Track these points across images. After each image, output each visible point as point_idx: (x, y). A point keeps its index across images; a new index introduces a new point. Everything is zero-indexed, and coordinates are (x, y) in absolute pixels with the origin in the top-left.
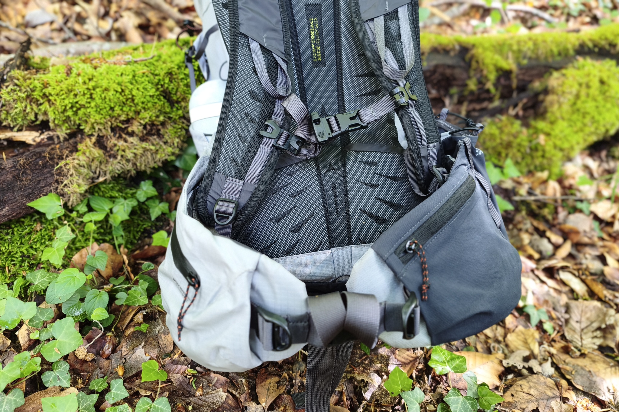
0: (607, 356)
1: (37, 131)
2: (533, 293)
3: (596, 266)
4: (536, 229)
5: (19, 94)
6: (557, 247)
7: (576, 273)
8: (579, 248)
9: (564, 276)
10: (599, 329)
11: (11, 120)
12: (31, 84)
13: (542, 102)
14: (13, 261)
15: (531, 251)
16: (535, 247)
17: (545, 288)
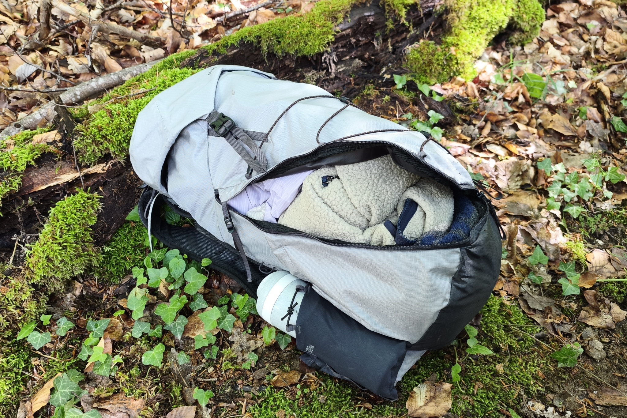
0: (527, 190)
1: (104, 163)
2: (471, 165)
3: (510, 133)
4: (464, 121)
5: (87, 141)
6: (481, 129)
7: (498, 142)
8: (498, 124)
9: (491, 147)
10: (519, 175)
11: (87, 161)
12: (91, 132)
13: (446, 20)
14: (128, 252)
15: (464, 137)
16: (466, 134)
17: (478, 159)
